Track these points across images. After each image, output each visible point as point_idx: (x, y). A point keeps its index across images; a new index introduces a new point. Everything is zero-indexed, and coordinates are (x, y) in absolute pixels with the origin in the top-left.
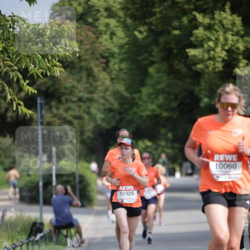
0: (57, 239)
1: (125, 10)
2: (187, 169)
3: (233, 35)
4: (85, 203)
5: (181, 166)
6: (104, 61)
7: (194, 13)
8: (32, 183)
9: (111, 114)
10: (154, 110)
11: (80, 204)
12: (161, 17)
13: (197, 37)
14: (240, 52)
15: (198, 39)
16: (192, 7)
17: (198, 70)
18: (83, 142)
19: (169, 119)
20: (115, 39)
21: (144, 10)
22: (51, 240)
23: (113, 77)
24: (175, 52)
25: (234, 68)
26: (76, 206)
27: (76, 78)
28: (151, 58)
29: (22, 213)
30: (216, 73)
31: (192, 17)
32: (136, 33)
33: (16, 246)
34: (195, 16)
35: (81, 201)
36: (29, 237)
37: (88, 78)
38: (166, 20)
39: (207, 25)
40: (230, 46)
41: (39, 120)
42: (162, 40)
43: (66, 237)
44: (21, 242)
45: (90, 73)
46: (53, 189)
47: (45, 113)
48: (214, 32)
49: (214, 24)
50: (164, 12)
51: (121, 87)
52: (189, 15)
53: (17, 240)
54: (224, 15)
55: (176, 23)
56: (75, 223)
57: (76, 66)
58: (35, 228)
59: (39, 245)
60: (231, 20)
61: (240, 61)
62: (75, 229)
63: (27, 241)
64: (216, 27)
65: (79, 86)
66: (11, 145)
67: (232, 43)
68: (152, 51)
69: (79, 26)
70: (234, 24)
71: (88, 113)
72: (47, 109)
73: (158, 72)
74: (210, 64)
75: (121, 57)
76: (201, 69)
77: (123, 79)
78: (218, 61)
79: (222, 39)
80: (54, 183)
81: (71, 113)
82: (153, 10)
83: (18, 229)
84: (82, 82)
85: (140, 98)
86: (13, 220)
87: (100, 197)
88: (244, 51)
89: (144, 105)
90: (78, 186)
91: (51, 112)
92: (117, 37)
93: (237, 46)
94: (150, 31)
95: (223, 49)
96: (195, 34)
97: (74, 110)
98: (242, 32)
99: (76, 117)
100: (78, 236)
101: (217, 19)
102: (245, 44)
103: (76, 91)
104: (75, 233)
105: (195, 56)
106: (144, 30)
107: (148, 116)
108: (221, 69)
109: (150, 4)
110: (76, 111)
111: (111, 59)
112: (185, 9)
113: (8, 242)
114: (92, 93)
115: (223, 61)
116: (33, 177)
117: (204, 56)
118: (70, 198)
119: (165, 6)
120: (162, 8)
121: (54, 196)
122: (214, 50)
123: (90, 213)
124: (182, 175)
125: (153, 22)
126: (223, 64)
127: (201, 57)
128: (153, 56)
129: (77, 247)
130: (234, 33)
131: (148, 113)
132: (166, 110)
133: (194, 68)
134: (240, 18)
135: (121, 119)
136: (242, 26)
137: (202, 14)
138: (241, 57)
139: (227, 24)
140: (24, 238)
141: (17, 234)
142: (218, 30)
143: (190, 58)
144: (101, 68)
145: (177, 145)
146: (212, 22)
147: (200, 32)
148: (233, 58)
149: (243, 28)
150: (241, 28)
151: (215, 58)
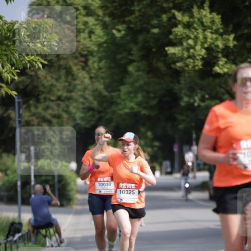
1: (104, 9)
2: (167, 168)
3: (212, 33)
4: (65, 203)
5: (161, 165)
6: (83, 59)
7: (173, 11)
9: (90, 113)
10: (132, 108)
11: (59, 204)
12: (140, 16)
13: (176, 35)
14: (219, 50)
15: (178, 37)
16: (171, 5)
17: (178, 68)
19: (149, 118)
20: (93, 37)
21: (123, 8)
22: (29, 240)
23: (92, 76)
24: (154, 50)
25: (214, 66)
27: (55, 76)
28: (130, 57)
30: (195, 71)
31: (171, 15)
32: (114, 31)
34: (174, 15)
35: (60, 201)
36: (7, 237)
37: (66, 77)
38: (145, 19)
39: (186, 23)
40: (209, 43)
41: (17, 119)
42: (141, 38)
43: (45, 236)
45: (69, 72)
46: (32, 188)
47: (23, 112)
48: (193, 30)
49: (193, 23)
50: (143, 10)
51: (100, 86)
52: (168, 14)
54: (204, 13)
55: (155, 22)
57: (55, 64)
58: (14, 228)
60: (211, 18)
61: (220, 59)
63: (5, 241)
64: (195, 25)
65: (58, 85)
67: (211, 41)
68: (131, 50)
70: (213, 22)
71: (67, 112)
72: (26, 108)
73: (136, 71)
74: (190, 62)
75: (99, 55)
76: (179, 67)
77: (103, 78)
78: (197, 60)
79: (201, 37)
80: (33, 183)
81: (50, 111)
82: (132, 8)
84: (61, 81)
85: (119, 96)
87: (79, 197)
88: (223, 50)
89: (123, 103)
90: (57, 186)
91: (30, 111)
92: (96, 35)
93: (216, 44)
94: (129, 29)
95: (203, 47)
96: (175, 32)
97: (53, 109)
98: (221, 31)
99: (55, 116)
101: (196, 18)
102: (224, 42)
103: (55, 89)
104: (54, 233)
105: (174, 54)
106: (123, 28)
107: (127, 114)
108: (201, 67)
109: (129, 3)
110: (55, 109)
111: (90, 57)
112: (165, 8)
114: (71, 91)
115: (203, 59)
116: (11, 177)
117: (183, 54)
119: (144, 4)
120: (141, 6)
122: (193, 48)
123: (69, 213)
124: (161, 174)
125: (132, 20)
126: (202, 62)
127: (180, 55)
128: (132, 55)
129: (56, 247)
130: (213, 31)
131: (127, 111)
132: (145, 108)
133: (173, 66)
134: (220, 16)
135: (100, 118)
136: (221, 24)
137: (181, 13)
138: (220, 55)
139: (207, 22)
140: (2, 238)
142: (197, 28)
143: (169, 56)
144: (80, 67)
145: (157, 144)
146: (191, 20)
147: (179, 30)
148: (212, 56)
149: (222, 26)
150: (220, 26)
151: (195, 56)
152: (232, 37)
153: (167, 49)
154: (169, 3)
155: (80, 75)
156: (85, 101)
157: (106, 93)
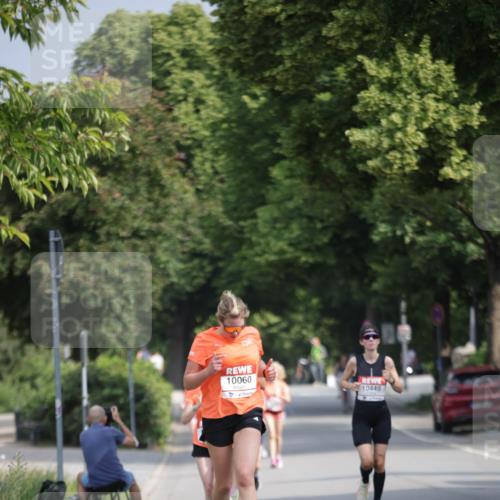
3: (437, 100)
6: (183, 155)
7: (360, 57)
10: (282, 252)
12: (293, 67)
13: (367, 105)
14: (452, 134)
15: (369, 110)
16: (355, 45)
17: (370, 172)
19: (312, 269)
20: (203, 112)
21: (260, 53)
23: (200, 187)
24: (322, 135)
25: (442, 166)
27: (128, 190)
29: (23, 463)
30: (405, 175)
31: (355, 65)
32: (246, 99)
34: (361, 65)
38: (304, 73)
39: (384, 81)
40: (432, 121)
42: (295, 112)
45: (155, 181)
46: (84, 413)
48: (399, 95)
49: (399, 81)
50: (299, 57)
51: (216, 209)
52: (350, 63)
54: (421, 60)
55: (324, 78)
60: (434, 71)
61: (453, 153)
64: (404, 85)
65: (133, 206)
67: (436, 116)
68: (277, 135)
70: (438, 78)
71: (154, 260)
73: (291, 176)
74: (396, 158)
76: (374, 169)
78: (408, 153)
79: (416, 107)
80: (86, 402)
82: (278, 53)
84: (139, 198)
85: (255, 228)
88: (459, 133)
89: (262, 241)
92: (209, 106)
93: (445, 121)
94: (273, 93)
95: (419, 128)
96: (363, 98)
98: (456, 95)
101: (406, 70)
102: (462, 118)
103: (128, 216)
105: (363, 143)
106: (262, 92)
107: (271, 264)
108: (416, 168)
109: (272, 42)
111: (197, 151)
112: (342, 51)
114: (159, 220)
115: (420, 151)
117: (380, 142)
119: (301, 44)
120: (295, 49)
122: (402, 129)
125: (278, 77)
126: (419, 157)
127: (374, 145)
128: (279, 145)
130: (438, 97)
131: (272, 258)
132: (307, 251)
133: (360, 167)
134: (452, 67)
135: (216, 272)
136: (455, 82)
137: (375, 60)
138: (453, 144)
139: (426, 79)
142: (409, 90)
143: (353, 147)
144: (176, 171)
145: (331, 322)
146: (396, 75)
147: (371, 95)
148: (438, 145)
149: (457, 87)
150: (452, 86)
151: (403, 147)
152: (476, 107)
153: (347, 132)
154: (351, 41)
155: (177, 186)
156: (186, 238)
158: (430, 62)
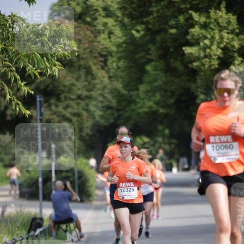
0: (57, 234)
1: (123, 10)
3: (228, 33)
4: (84, 198)
6: (102, 59)
7: (190, 12)
8: (32, 179)
9: (110, 111)
10: (151, 107)
11: (79, 199)
12: (158, 16)
13: (193, 35)
14: (236, 50)
15: (195, 38)
16: (188, 6)
17: (195, 68)
18: (82, 139)
19: (166, 116)
20: (113, 38)
21: (142, 9)
22: (50, 235)
23: (111, 75)
24: (172, 50)
26: (76, 201)
27: (75, 76)
28: (148, 57)
29: (22, 209)
30: (212, 70)
31: (188, 16)
32: (134, 32)
33: (16, 241)
34: (191, 15)
35: (80, 197)
36: (29, 232)
37: (86, 77)
38: (163, 19)
39: (202, 23)
40: (225, 44)
41: (39, 118)
42: (158, 38)
43: (66, 231)
44: (21, 237)
45: (89, 72)
46: (53, 184)
47: (44, 111)
48: (210, 30)
49: (210, 23)
50: (161, 11)
51: (119, 85)
52: (185, 14)
53: (17, 235)
54: (220, 14)
55: (173, 22)
56: (74, 218)
57: (75, 64)
58: (35, 223)
59: (39, 240)
60: (226, 19)
61: (235, 59)
62: (74, 224)
63: (27, 236)
64: (212, 26)
65: (78, 84)
66: (10, 142)
67: (227, 41)
68: (149, 49)
69: (78, 25)
70: (229, 23)
71: (87, 110)
72: (47, 107)
73: (155, 70)
74: (206, 61)
75: (119, 55)
76: (197, 66)
77: (121, 77)
78: (214, 59)
79: (217, 37)
80: (54, 179)
81: (70, 110)
82: (151, 10)
83: (18, 225)
84: (81, 80)
85: (138, 96)
86: (12, 216)
87: (99, 193)
88: (239, 49)
89: (141, 101)
90: (77, 182)
91: (51, 110)
92: (115, 36)
93: (232, 44)
94: (147, 29)
95: (219, 47)
96: (191, 32)
97: (73, 108)
98: (237, 31)
99: (75, 115)
100: (77, 230)
101: (213, 18)
102: (240, 42)
103: (75, 88)
104: (75, 227)
105: (191, 54)
106: (142, 29)
107: (146, 113)
108: (217, 67)
109: (148, 4)
110: (75, 108)
111: (109, 57)
112: (182, 9)
113: (8, 237)
114: (90, 90)
115: (219, 58)
116: (32, 174)
117: (200, 54)
118: (70, 194)
119: (161, 5)
120: (159, 7)
121: (54, 192)
122: (210, 48)
123: (89, 208)
124: (178, 170)
125: (150, 21)
126: (219, 61)
127: (197, 55)
128: (150, 54)
129: (76, 242)
130: (229, 31)
131: (146, 110)
132: (163, 107)
133: (190, 66)
134: (235, 17)
135: (119, 117)
136: (237, 24)
137: (198, 13)
138: (236, 55)
139: (223, 23)
140: (24, 233)
141: (17, 229)
142: (214, 28)
143: (187, 56)
144: (99, 67)
145: (174, 141)
146: (208, 21)
147: (196, 30)
148: (229, 55)
149: (238, 26)
150: (236, 26)
151: (211, 56)
153: (184, 48)
154: (186, 4)
155: (99, 74)
156: (104, 100)
157: (125, 92)
158: (224, 14)
